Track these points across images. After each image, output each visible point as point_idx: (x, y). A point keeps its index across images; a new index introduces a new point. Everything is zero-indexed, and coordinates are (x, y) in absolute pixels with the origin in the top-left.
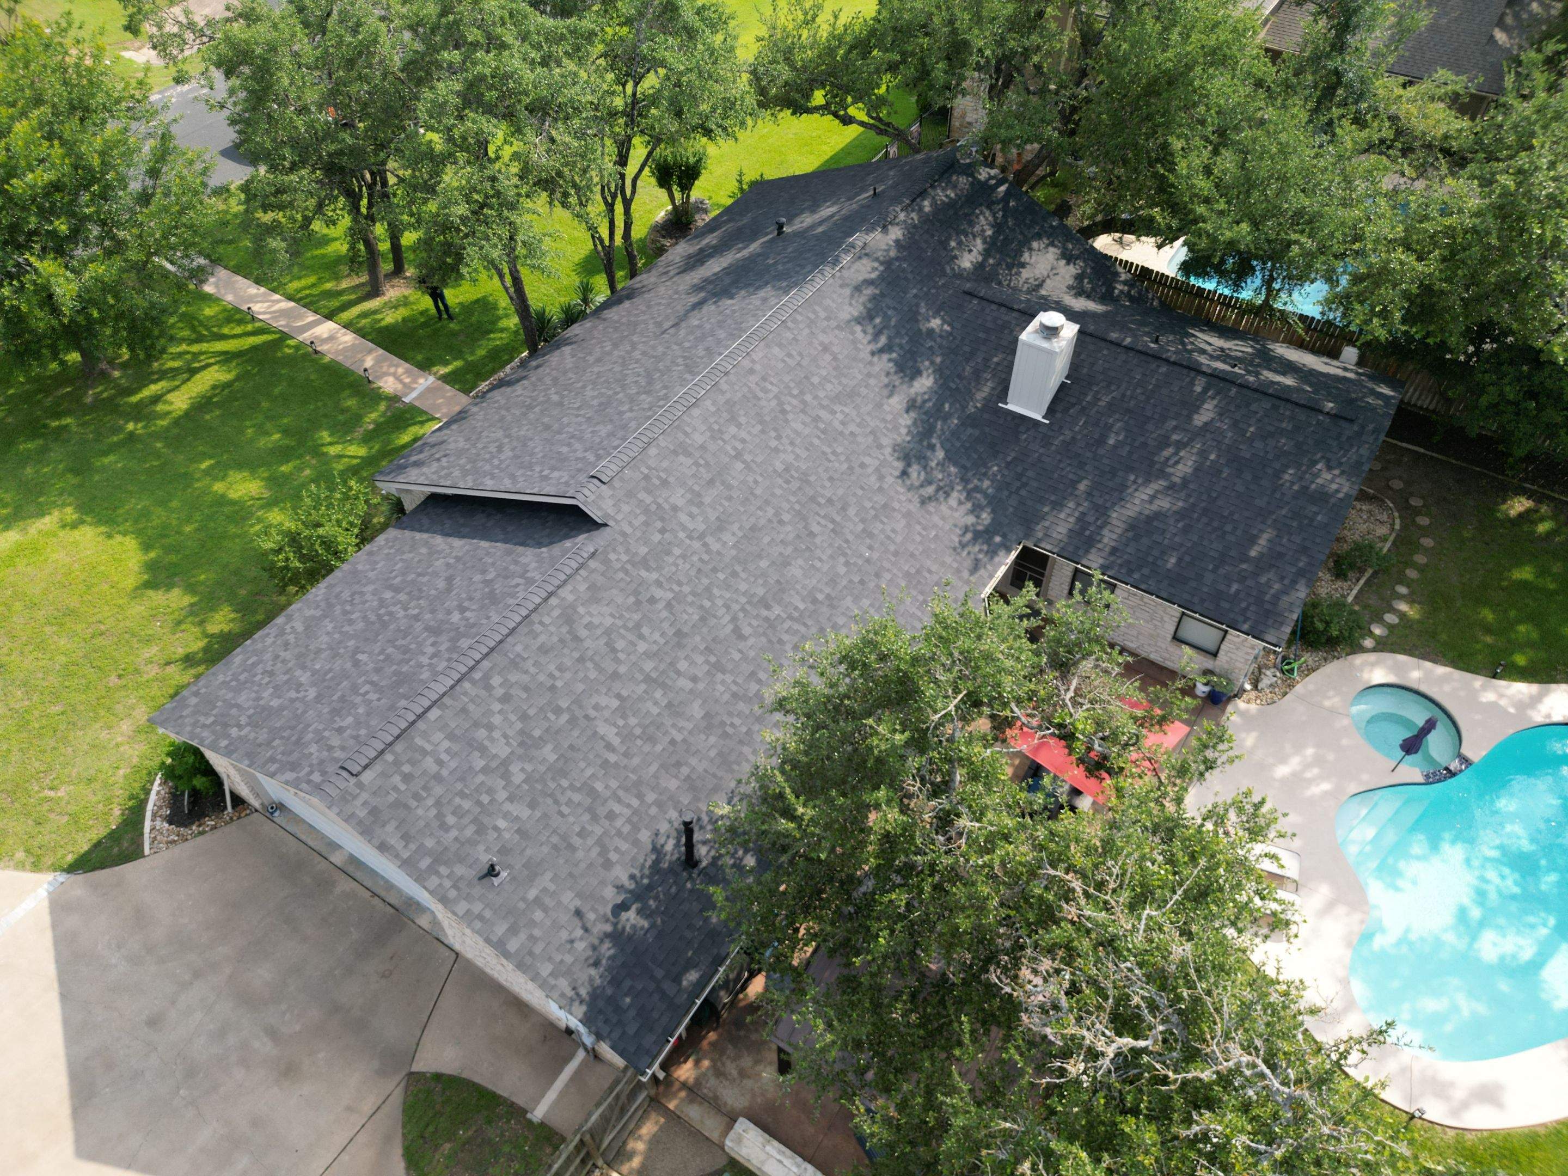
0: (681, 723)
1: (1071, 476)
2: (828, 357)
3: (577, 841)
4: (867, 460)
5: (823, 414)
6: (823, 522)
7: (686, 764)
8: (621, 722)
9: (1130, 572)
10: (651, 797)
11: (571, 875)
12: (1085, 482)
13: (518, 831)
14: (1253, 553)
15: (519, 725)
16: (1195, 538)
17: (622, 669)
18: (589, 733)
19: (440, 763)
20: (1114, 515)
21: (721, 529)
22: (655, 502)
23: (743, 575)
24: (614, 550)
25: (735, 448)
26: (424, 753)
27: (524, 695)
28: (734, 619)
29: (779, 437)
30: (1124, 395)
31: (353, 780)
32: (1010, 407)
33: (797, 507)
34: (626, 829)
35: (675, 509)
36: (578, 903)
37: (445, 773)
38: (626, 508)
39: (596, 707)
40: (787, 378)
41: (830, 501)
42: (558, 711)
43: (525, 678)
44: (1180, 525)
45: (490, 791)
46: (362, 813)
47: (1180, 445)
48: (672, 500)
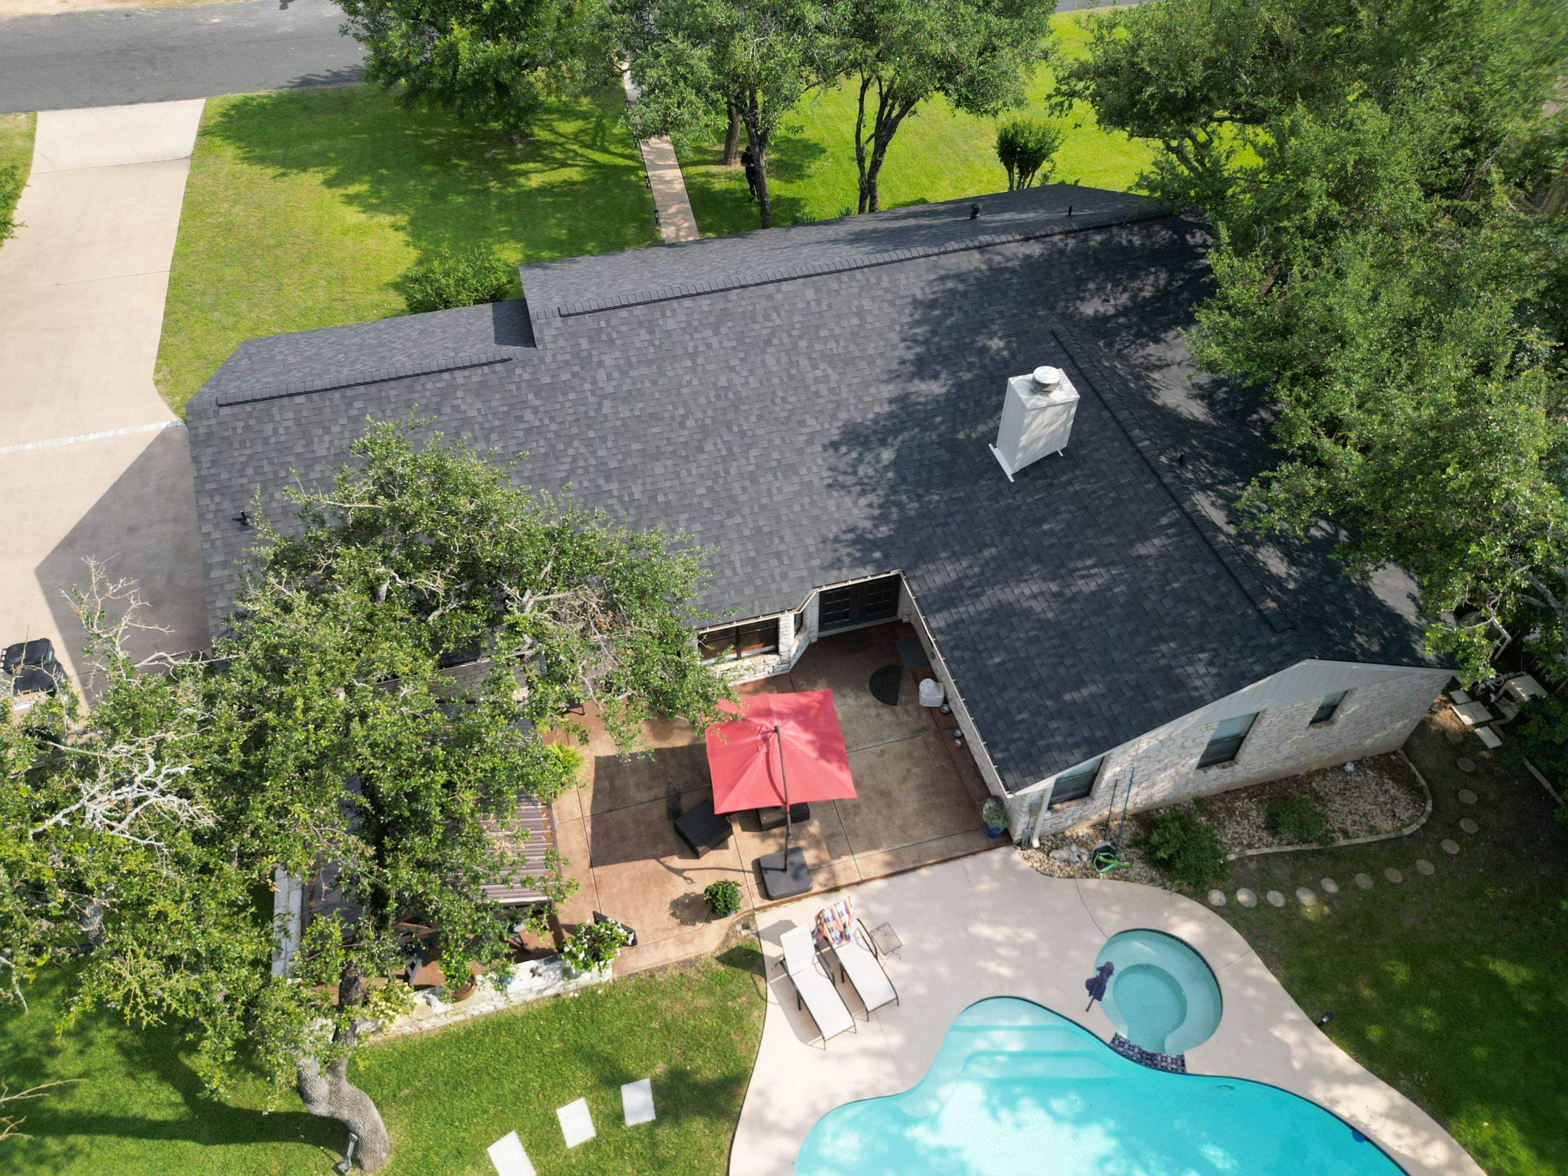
1: (987, 538)
2: (855, 321)
4: (810, 421)
5: (804, 363)
6: (720, 445)
12: (993, 550)
16: (1033, 653)
19: (275, 431)
20: (989, 592)
21: (624, 400)
22: (589, 351)
23: (610, 444)
24: (524, 368)
25: (696, 348)
26: (271, 418)
29: (743, 360)
31: (215, 408)
32: (996, 451)
33: (708, 421)
35: (600, 364)
37: (273, 440)
38: (561, 343)
40: (797, 318)
41: (743, 434)
44: (1032, 633)
45: (289, 471)
46: (202, 431)
48: (604, 357)
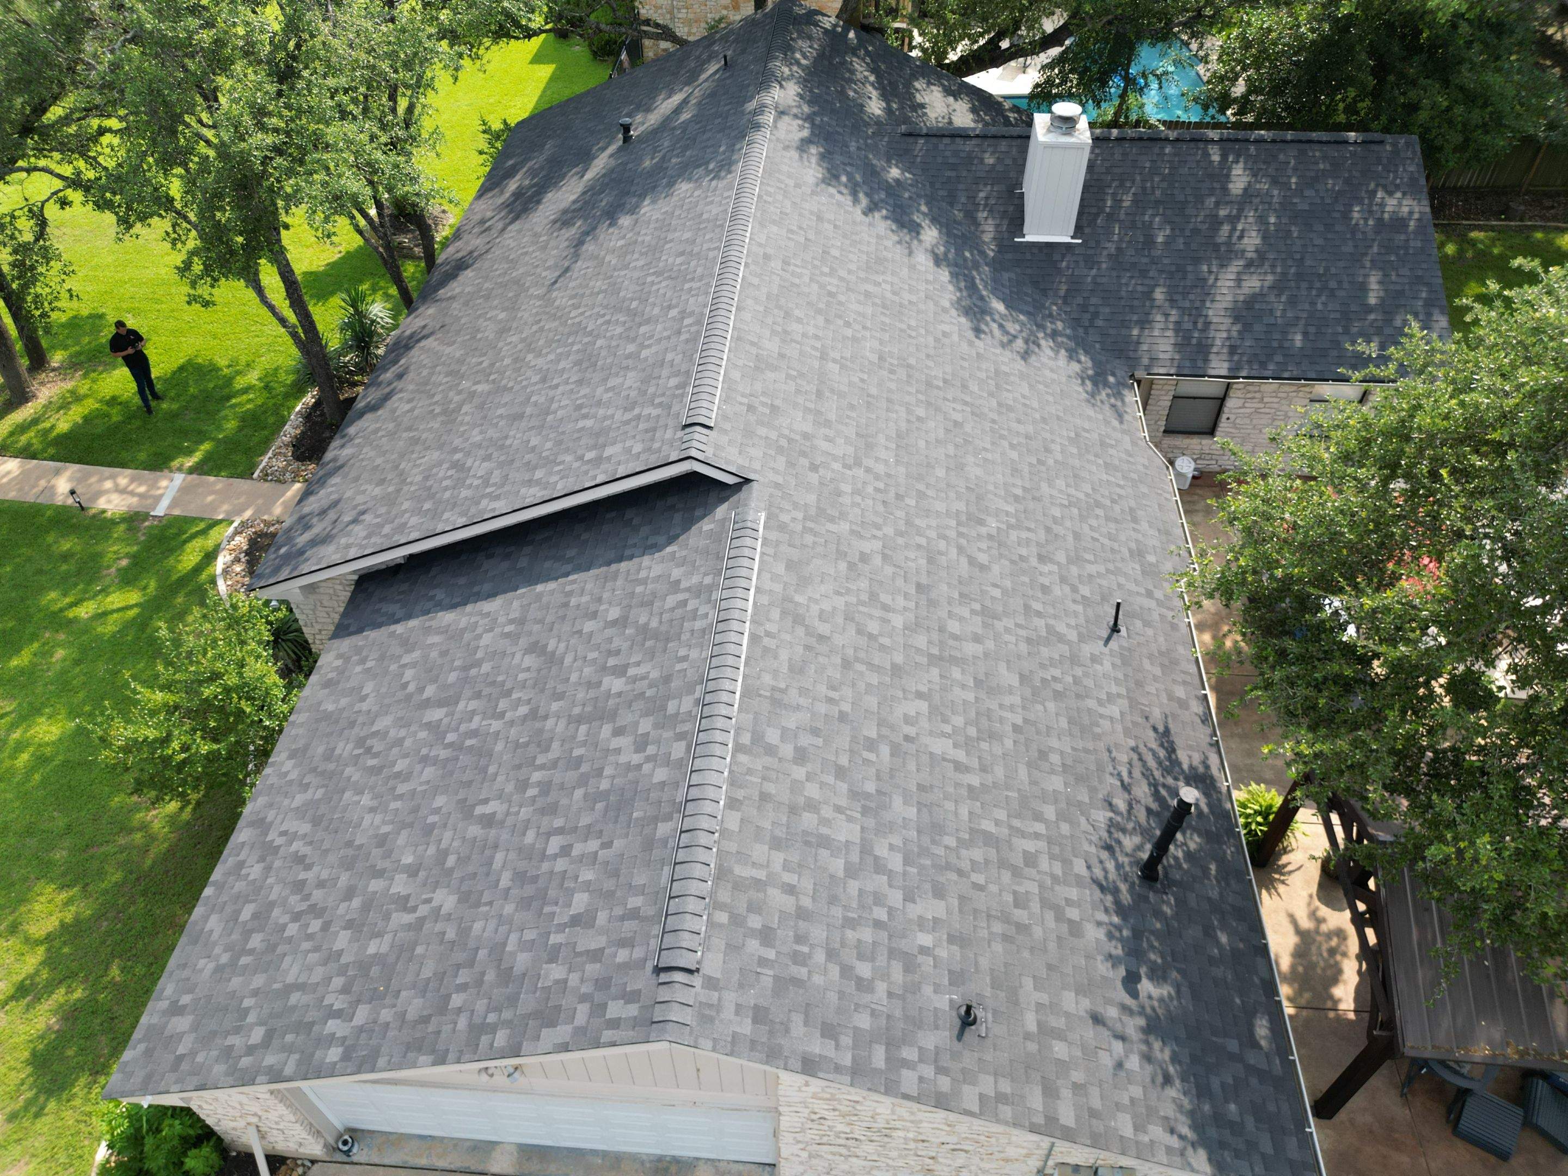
0: (1008, 700)
1: (1140, 288)
2: (828, 226)
3: (1020, 915)
4: (945, 328)
5: (870, 288)
6: (957, 407)
7: (1051, 749)
8: (948, 729)
9: (1263, 365)
10: (1050, 812)
11: (1050, 967)
12: (1159, 290)
13: (951, 939)
14: (1372, 301)
15: (843, 787)
16: (1307, 307)
17: (899, 659)
18: (925, 758)
19: (790, 890)
20: (1210, 313)
21: (870, 446)
22: (781, 435)
23: (930, 493)
25: (815, 348)
26: (758, 884)
27: (820, 741)
28: (961, 549)
29: (848, 325)
30: (1144, 189)
31: (697, 980)
32: (1029, 238)
33: (922, 397)
34: (1058, 869)
35: (807, 437)
36: (1086, 1003)
37: (806, 902)
38: (756, 453)
39: (907, 720)
40: (807, 257)
41: (946, 382)
42: (871, 745)
43: (803, 717)
44: (1283, 299)
45: (878, 899)
46: (746, 1027)
47: (1233, 220)
48: (797, 428)
